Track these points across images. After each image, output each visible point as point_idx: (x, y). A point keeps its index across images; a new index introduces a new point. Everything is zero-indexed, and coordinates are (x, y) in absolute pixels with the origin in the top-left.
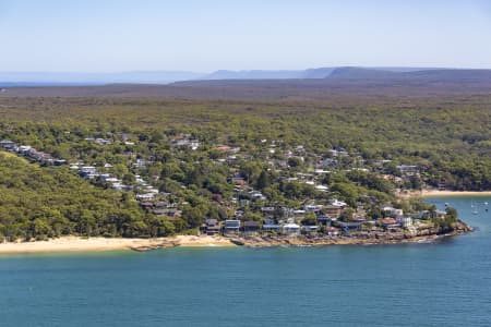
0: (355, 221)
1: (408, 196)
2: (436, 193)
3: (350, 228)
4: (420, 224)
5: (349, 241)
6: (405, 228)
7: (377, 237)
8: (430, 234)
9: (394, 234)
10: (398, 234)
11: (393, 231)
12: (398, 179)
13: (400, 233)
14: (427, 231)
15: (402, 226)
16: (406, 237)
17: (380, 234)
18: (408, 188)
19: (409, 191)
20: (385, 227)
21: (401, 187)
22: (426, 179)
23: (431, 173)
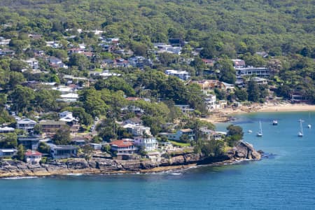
0: (73, 143)
2: (286, 107)
3: (61, 152)
4: (170, 147)
5: (54, 171)
6: (143, 154)
7: (98, 166)
8: (186, 163)
9: (124, 163)
10: (131, 162)
11: (125, 158)
12: (228, 86)
13: (135, 160)
14: (180, 158)
15: (140, 151)
16: (142, 167)
17: (103, 162)
18: (241, 99)
19: (240, 105)
20: (113, 152)
21: (229, 98)
22: (274, 86)
23: (284, 78)
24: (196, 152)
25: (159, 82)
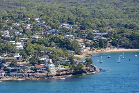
0: (18, 66)
1: (95, 52)
3: (13, 71)
4: (60, 68)
5: (10, 78)
6: (48, 71)
7: (29, 76)
8: (67, 74)
9: (40, 74)
10: (43, 74)
11: (41, 72)
12: (90, 41)
13: (45, 73)
14: (65, 72)
15: (47, 69)
16: (48, 76)
17: (31, 74)
18: (96, 47)
19: (95, 49)
20: (35, 70)
21: (91, 46)
22: (111, 41)
23: (115, 38)
24: (71, 69)
25: (60, 40)
